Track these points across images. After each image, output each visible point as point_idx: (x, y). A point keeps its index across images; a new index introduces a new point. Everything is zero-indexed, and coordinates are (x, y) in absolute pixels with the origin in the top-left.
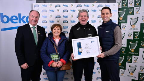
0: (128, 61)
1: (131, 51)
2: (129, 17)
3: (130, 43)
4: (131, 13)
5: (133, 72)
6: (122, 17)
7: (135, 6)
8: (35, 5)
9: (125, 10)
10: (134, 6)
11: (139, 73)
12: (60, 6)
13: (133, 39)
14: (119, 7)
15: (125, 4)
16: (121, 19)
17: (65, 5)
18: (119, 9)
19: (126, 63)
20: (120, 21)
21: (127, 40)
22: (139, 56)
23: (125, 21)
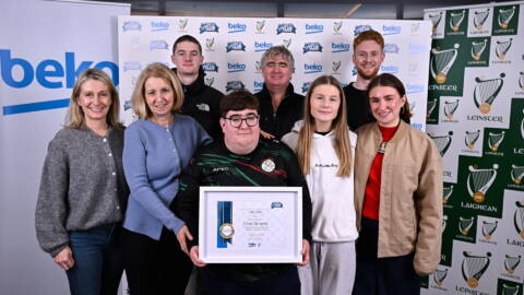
0: (461, 234)
1: (472, 200)
2: (470, 73)
3: (471, 168)
4: (477, 58)
5: (477, 276)
6: (445, 71)
7: (493, 34)
8: (125, 24)
9: (457, 46)
10: (489, 34)
11: (501, 282)
12: (217, 29)
13: (480, 155)
14: (434, 34)
15: (458, 25)
16: (441, 79)
17: (233, 26)
18: (435, 44)
19: (455, 242)
20: (435, 87)
21: (462, 158)
22: (500, 217)
23: (455, 88)
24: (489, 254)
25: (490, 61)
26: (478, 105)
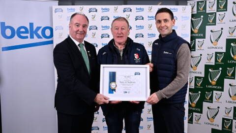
1: (211, 84)
3: (210, 70)
4: (211, 22)
5: (213, 118)
6: (197, 28)
8: (56, 9)
9: (202, 17)
10: (216, 11)
11: (224, 119)
12: (96, 11)
13: (214, 64)
14: (192, 12)
15: (202, 7)
16: (196, 31)
17: (104, 9)
18: (193, 16)
19: (204, 103)
20: (193, 35)
21: (206, 66)
22: (223, 91)
23: (202, 35)
24: (219, 108)
25: (217, 23)
26: (212, 42)
